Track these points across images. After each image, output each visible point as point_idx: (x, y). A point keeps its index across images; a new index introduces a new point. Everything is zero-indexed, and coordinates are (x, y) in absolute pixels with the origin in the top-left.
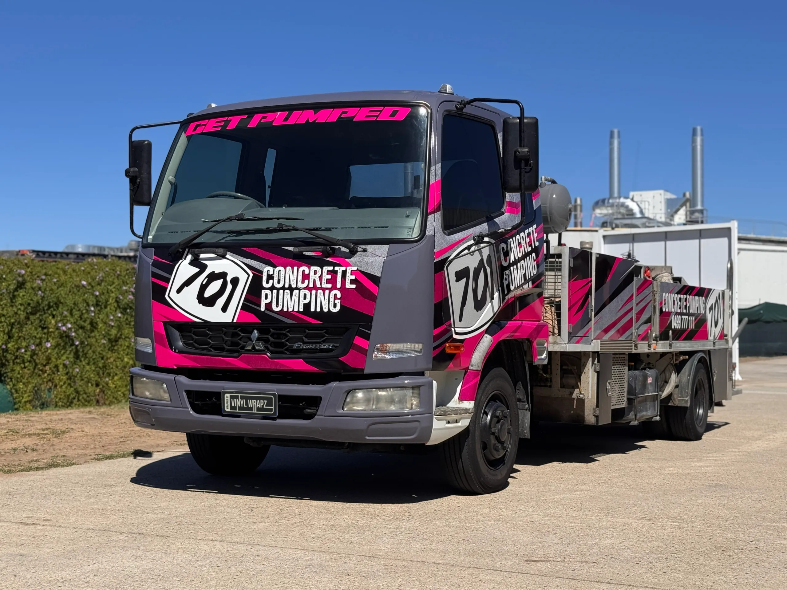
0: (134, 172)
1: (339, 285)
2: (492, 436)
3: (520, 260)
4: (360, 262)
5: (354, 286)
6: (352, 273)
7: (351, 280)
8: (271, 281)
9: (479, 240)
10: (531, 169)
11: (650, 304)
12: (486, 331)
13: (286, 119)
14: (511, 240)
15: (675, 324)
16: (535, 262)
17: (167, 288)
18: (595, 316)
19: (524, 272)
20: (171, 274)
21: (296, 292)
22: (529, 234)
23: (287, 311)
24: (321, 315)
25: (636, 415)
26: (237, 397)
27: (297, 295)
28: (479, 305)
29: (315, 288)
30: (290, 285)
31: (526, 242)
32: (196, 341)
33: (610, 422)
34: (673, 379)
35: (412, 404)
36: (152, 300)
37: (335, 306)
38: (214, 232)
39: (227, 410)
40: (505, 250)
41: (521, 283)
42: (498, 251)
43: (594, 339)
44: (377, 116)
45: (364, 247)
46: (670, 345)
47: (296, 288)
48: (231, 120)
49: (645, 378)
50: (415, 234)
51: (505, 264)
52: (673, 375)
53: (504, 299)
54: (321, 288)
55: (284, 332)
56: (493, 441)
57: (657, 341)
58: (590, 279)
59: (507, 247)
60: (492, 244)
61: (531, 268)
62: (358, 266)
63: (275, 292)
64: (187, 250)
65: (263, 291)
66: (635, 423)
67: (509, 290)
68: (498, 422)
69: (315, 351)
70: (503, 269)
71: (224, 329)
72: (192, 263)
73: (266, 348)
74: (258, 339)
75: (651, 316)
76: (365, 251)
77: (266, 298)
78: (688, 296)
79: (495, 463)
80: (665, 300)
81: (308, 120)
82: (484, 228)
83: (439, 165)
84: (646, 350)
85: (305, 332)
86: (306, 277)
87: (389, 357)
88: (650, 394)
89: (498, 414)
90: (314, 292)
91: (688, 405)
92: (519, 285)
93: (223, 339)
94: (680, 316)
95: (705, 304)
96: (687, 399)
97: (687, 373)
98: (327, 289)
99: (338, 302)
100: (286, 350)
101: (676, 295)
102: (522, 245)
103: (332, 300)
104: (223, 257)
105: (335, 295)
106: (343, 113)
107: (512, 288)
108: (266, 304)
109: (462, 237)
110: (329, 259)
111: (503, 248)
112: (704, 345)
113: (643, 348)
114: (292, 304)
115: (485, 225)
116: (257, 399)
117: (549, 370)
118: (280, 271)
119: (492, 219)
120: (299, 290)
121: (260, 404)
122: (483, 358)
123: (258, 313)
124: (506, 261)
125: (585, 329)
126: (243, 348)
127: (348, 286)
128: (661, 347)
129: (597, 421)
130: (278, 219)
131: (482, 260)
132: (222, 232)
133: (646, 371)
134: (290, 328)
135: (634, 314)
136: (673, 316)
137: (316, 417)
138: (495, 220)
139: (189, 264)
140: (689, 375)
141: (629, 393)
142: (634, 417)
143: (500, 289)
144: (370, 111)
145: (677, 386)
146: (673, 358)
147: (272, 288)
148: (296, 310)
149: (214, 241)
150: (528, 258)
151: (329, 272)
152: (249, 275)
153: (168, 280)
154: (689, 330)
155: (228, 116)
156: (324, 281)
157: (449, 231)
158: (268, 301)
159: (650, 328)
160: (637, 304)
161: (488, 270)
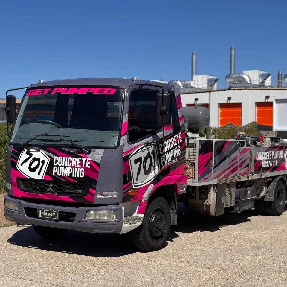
0: (8, 109)
1: (83, 166)
2: (155, 227)
3: (170, 150)
4: (92, 157)
5: (89, 167)
6: (89, 161)
7: (88, 164)
8: (57, 163)
9: (147, 145)
10: (167, 116)
11: (249, 158)
12: (151, 183)
13: (66, 92)
14: (166, 142)
15: (264, 165)
16: (180, 149)
17: (17, 163)
18: (214, 168)
19: (173, 155)
20: (19, 157)
21: (67, 168)
22: (176, 138)
23: (63, 176)
24: (76, 178)
25: (240, 209)
26: (43, 211)
27: (67, 170)
28: (147, 172)
29: (74, 167)
30: (64, 165)
31: (174, 141)
32: (28, 186)
33: (223, 214)
34: (265, 189)
35: (113, 217)
36: (11, 168)
37: (82, 175)
38: (36, 139)
39: (40, 216)
40: (162, 146)
41: (171, 160)
42: (158, 147)
43: (214, 178)
44: (102, 92)
45: (94, 150)
46: (261, 175)
47: (67, 167)
48: (45, 90)
49: (246, 191)
50: (116, 145)
51: (161, 153)
52: (265, 188)
53: (161, 168)
54: (76, 167)
55: (62, 184)
56: (155, 229)
57: (252, 174)
58: (211, 152)
59: (163, 145)
60: (155, 145)
61: (177, 152)
62: (91, 158)
63: (59, 167)
64: (25, 147)
65: (54, 167)
66: (239, 212)
67: (164, 164)
68: (158, 221)
69: (74, 193)
70: (160, 155)
71: (39, 182)
72: (27, 153)
73: (55, 191)
74: (52, 187)
75: (249, 164)
76: (94, 152)
77: (55, 170)
78: (273, 152)
79: (157, 238)
80: (258, 155)
81: (75, 92)
82: (151, 138)
83: (127, 115)
84: (246, 179)
85: (70, 185)
86: (71, 162)
87: (104, 197)
88: (249, 198)
89: (158, 218)
90: (74, 168)
91: (273, 200)
92: (170, 161)
93: (39, 186)
94: (267, 161)
95: (284, 153)
96: (272, 198)
97: (272, 186)
98: (79, 167)
99: (83, 173)
100: (63, 192)
101: (265, 152)
102: (172, 143)
103: (81, 172)
104: (39, 151)
105: (82, 170)
106: (89, 90)
107: (166, 163)
108: (55, 172)
109: (139, 144)
110: (80, 155)
111: (161, 146)
112: (283, 172)
113: (244, 178)
114: (65, 173)
115: (151, 137)
116: (51, 212)
117: (194, 192)
118: (60, 159)
119: (156, 134)
120: (68, 167)
121: (52, 215)
122: (149, 195)
123: (52, 176)
124: (162, 152)
125: (209, 175)
126: (46, 190)
127: (87, 167)
128: (255, 177)
129: (216, 214)
130: (61, 136)
131: (149, 153)
132: (39, 140)
133: (247, 188)
134: (65, 183)
135: (238, 164)
136: (263, 162)
137: (74, 221)
138: (157, 134)
139: (26, 153)
140: (274, 187)
141: (236, 199)
142: (239, 209)
143: (159, 164)
144: (100, 90)
145: (267, 192)
146: (265, 180)
147: (57, 166)
148: (67, 176)
149: (35, 144)
150: (175, 148)
151: (80, 160)
152: (48, 160)
153: (17, 160)
154: (273, 167)
155: (44, 89)
156: (78, 164)
157: (132, 142)
158: (56, 171)
159: (248, 169)
160: (240, 160)
161: (152, 157)
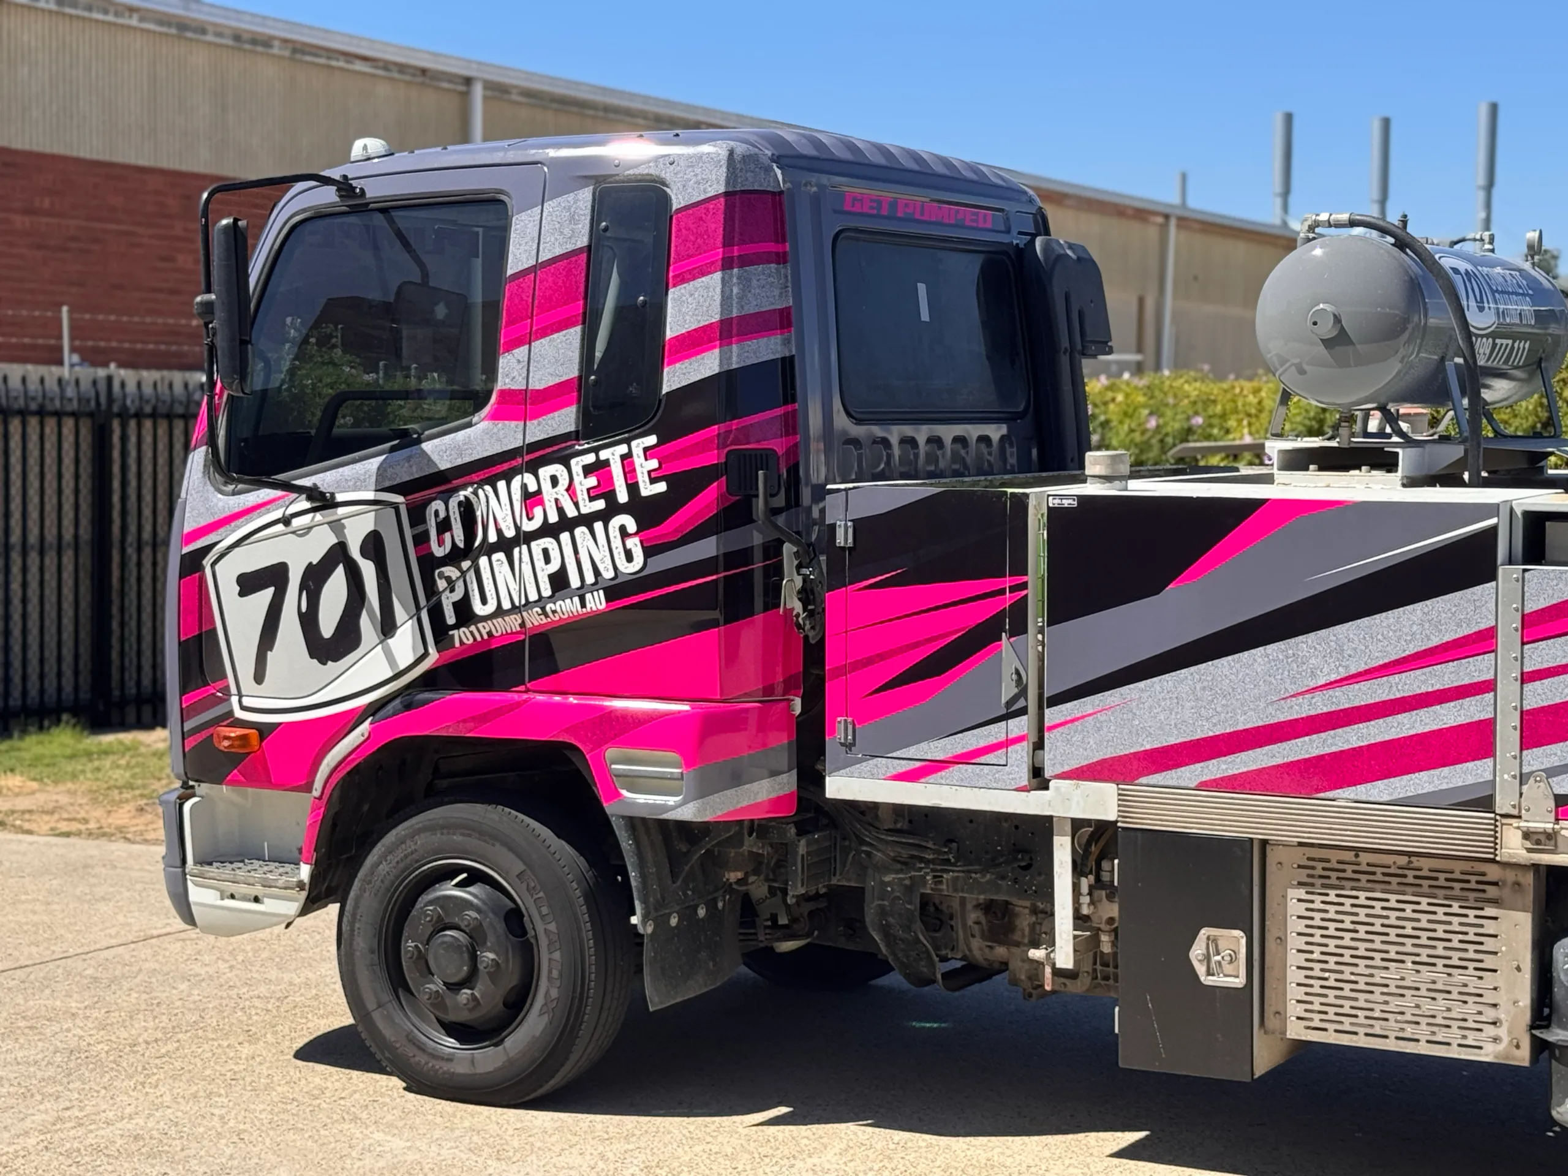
12: (374, 711)
14: (486, 489)
16: (633, 541)
19: (553, 569)
22: (596, 468)
28: (331, 650)
31: (569, 489)
41: (535, 598)
42: (417, 519)
43: (1067, 777)
51: (439, 552)
53: (442, 635)
58: (1010, 581)
59: (447, 508)
60: (396, 507)
61: (600, 556)
67: (465, 614)
70: (435, 564)
92: (522, 602)
102: (548, 497)
107: (482, 610)
109: (269, 498)
111: (437, 513)
119: (414, 443)
122: (329, 771)
124: (441, 544)
125: (973, 740)
131: (341, 547)
150: (582, 529)
160: (1527, 678)
161: (368, 569)
